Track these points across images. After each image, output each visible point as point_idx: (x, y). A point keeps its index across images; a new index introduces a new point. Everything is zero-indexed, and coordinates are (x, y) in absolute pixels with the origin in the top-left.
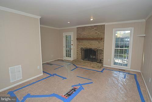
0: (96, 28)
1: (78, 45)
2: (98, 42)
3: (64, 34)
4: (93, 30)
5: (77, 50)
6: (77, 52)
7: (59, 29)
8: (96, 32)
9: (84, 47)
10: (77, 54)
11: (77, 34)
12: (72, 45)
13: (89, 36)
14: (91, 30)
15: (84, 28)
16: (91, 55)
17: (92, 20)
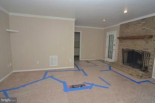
0: (144, 22)
1: (120, 45)
2: (145, 42)
3: (108, 34)
4: (139, 25)
5: (119, 52)
6: (118, 54)
7: (103, 29)
8: (144, 27)
9: (125, 48)
10: (118, 56)
11: (120, 32)
12: (114, 45)
13: (134, 34)
14: (136, 26)
15: (127, 25)
16: (138, 60)
17: (125, 12)
